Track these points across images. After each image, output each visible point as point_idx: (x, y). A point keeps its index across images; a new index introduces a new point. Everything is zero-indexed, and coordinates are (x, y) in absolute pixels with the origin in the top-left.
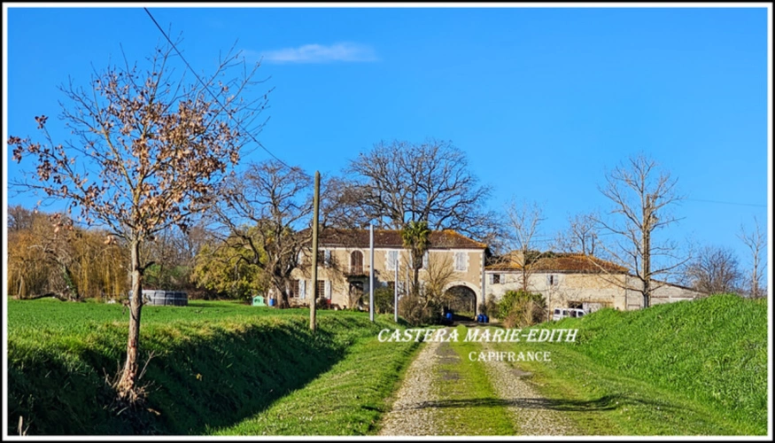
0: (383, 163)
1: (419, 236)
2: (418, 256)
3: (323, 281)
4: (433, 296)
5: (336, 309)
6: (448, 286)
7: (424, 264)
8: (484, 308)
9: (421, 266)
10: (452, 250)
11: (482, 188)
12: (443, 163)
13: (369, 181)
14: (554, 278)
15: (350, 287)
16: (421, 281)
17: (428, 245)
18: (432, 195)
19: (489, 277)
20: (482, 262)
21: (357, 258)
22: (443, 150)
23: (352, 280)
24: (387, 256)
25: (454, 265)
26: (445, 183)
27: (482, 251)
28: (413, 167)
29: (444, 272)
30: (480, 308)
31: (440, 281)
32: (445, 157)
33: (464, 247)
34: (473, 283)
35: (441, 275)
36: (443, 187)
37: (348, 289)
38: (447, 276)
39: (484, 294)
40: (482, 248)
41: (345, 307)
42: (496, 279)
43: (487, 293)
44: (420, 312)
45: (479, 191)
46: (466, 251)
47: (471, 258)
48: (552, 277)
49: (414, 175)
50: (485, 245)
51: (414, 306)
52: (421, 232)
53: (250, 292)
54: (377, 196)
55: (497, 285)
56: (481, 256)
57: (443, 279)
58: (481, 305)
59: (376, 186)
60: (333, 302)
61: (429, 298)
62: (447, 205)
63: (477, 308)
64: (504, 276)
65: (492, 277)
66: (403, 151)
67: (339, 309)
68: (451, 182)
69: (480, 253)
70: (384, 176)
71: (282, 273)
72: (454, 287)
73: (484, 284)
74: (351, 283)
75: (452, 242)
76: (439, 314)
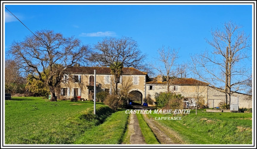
0: (107, 46)
1: (118, 68)
2: (118, 77)
3: (78, 89)
4: (124, 95)
5: (82, 100)
6: (130, 91)
7: (120, 81)
8: (145, 100)
9: (119, 82)
10: (132, 76)
11: (142, 55)
12: (128, 46)
13: (101, 53)
14: (176, 87)
15: (89, 91)
16: (118, 88)
17: (122, 73)
18: (124, 58)
19: (148, 87)
20: (145, 81)
21: (92, 79)
22: (128, 41)
23: (90, 88)
24: (104, 78)
25: (133, 81)
26: (129, 54)
27: (145, 76)
28: (118, 48)
29: (128, 84)
30: (144, 100)
31: (127, 88)
32: (129, 43)
33: (137, 74)
34: (141, 90)
35: (128, 86)
36: (128, 55)
37: (88, 92)
38: (130, 86)
39: (146, 94)
40: (145, 75)
41: (86, 99)
42: (151, 88)
43: (147, 94)
44: (117, 103)
45: (142, 56)
46: (138, 76)
47: (140, 79)
48: (175, 87)
49: (118, 50)
50: (146, 73)
51: (114, 100)
52: (118, 67)
53: (47, 94)
54: (104, 58)
55: (151, 90)
56: (145, 78)
57: (128, 87)
58: (144, 99)
59: (104, 54)
60: (82, 97)
61: (122, 96)
62: (130, 62)
63: (143, 100)
64: (154, 87)
65: (149, 87)
66: (114, 41)
67: (84, 100)
68: (131, 53)
69: (144, 77)
70: (107, 51)
71: (53, 85)
72: (133, 91)
73: (146, 90)
74: (89, 89)
75: (132, 72)
76: (127, 103)
